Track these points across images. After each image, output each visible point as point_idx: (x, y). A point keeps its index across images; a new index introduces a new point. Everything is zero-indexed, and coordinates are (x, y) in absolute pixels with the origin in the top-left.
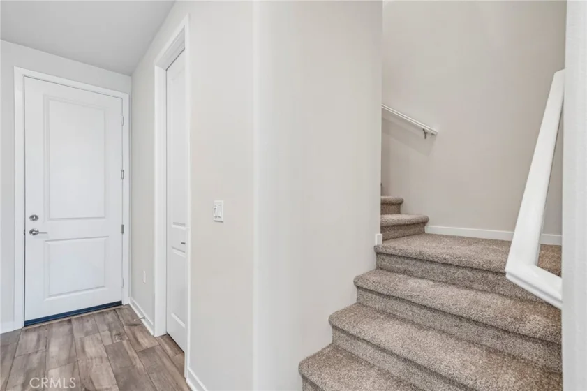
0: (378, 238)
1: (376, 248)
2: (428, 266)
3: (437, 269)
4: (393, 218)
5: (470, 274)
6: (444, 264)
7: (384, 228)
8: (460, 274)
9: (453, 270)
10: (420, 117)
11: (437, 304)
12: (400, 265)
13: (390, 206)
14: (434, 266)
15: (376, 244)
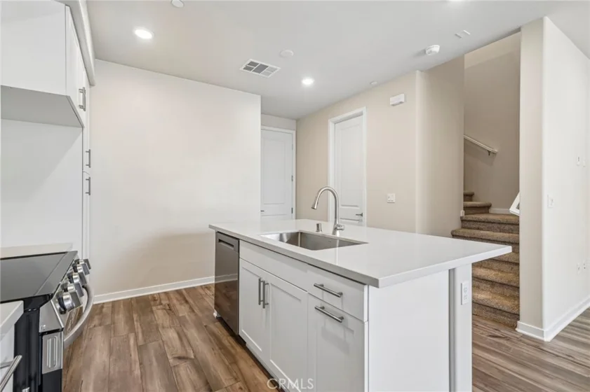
0: (462, 213)
1: (461, 218)
2: (490, 225)
3: (496, 226)
4: (469, 203)
5: (512, 227)
6: (499, 223)
7: (466, 208)
8: (507, 227)
9: (503, 226)
10: (485, 143)
11: (495, 238)
12: (476, 225)
13: (468, 196)
14: (493, 225)
15: (461, 215)
